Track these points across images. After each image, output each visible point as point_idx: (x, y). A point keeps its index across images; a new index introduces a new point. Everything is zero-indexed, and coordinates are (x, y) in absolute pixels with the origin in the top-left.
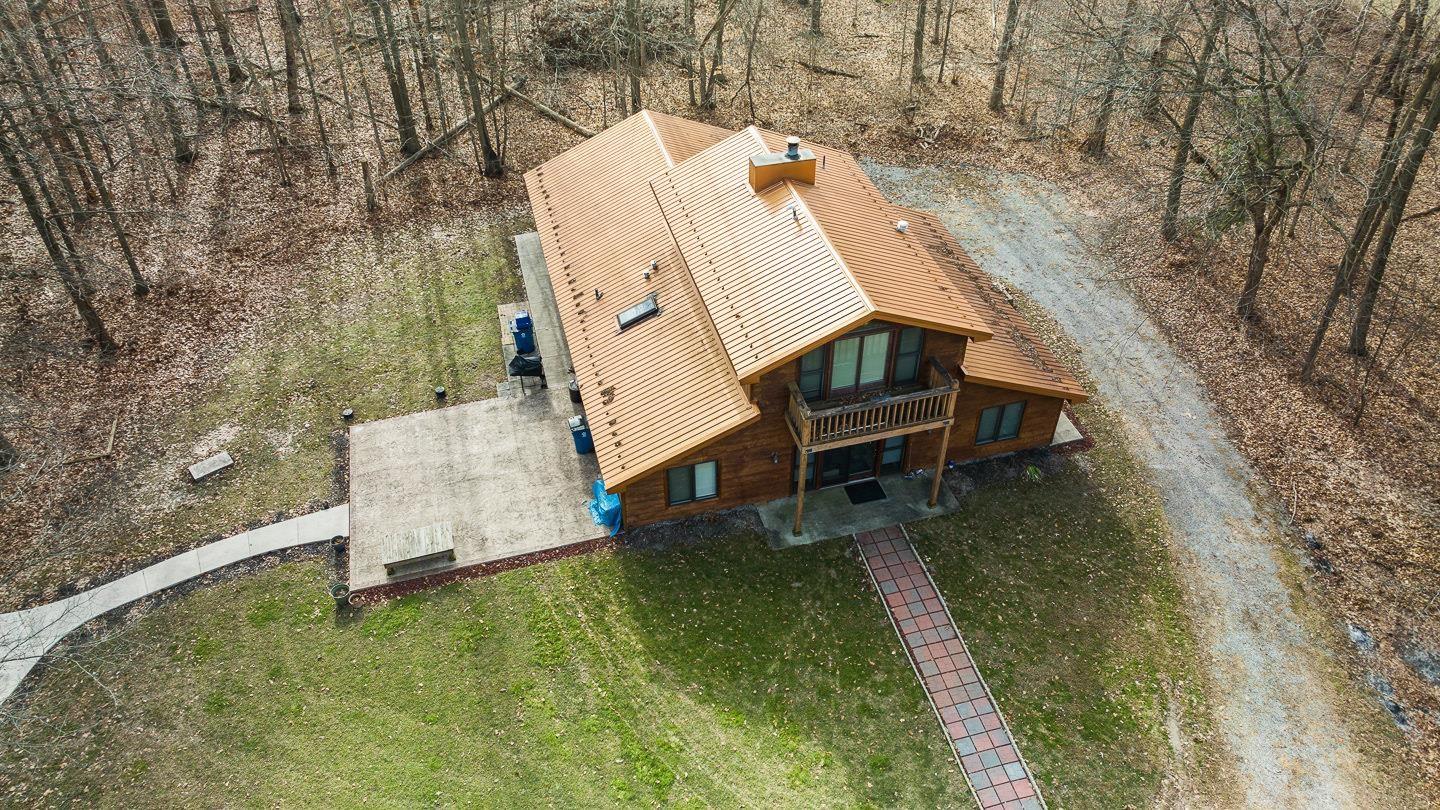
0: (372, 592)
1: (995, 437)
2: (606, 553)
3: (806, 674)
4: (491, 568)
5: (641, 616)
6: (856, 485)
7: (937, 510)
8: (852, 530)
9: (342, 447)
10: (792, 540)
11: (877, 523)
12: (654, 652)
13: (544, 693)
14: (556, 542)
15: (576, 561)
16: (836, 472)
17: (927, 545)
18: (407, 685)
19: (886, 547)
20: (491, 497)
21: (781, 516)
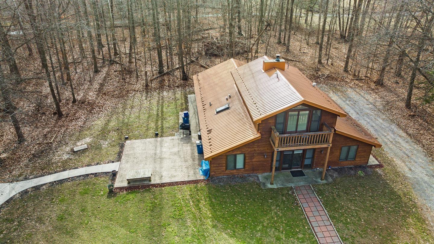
0: (121, 189)
1: (346, 158)
2: (203, 184)
3: (272, 232)
4: (162, 185)
5: (212, 205)
6: (294, 171)
7: (324, 182)
8: (293, 185)
9: (122, 146)
10: (270, 186)
11: (302, 183)
12: (215, 218)
13: (174, 227)
14: (186, 179)
15: (192, 186)
16: (287, 166)
17: (320, 193)
18: (126, 219)
19: (305, 192)
20: (167, 164)
21: (266, 178)
